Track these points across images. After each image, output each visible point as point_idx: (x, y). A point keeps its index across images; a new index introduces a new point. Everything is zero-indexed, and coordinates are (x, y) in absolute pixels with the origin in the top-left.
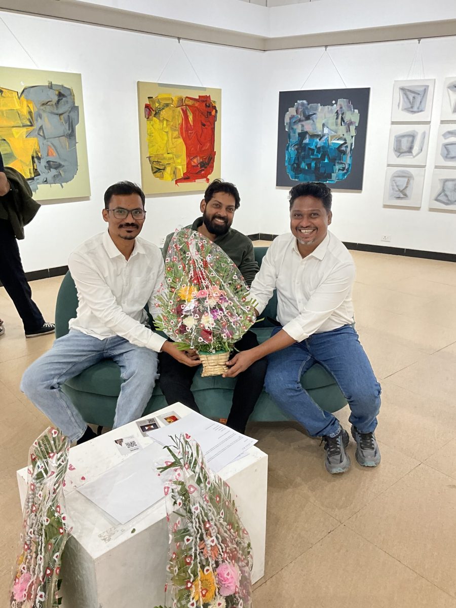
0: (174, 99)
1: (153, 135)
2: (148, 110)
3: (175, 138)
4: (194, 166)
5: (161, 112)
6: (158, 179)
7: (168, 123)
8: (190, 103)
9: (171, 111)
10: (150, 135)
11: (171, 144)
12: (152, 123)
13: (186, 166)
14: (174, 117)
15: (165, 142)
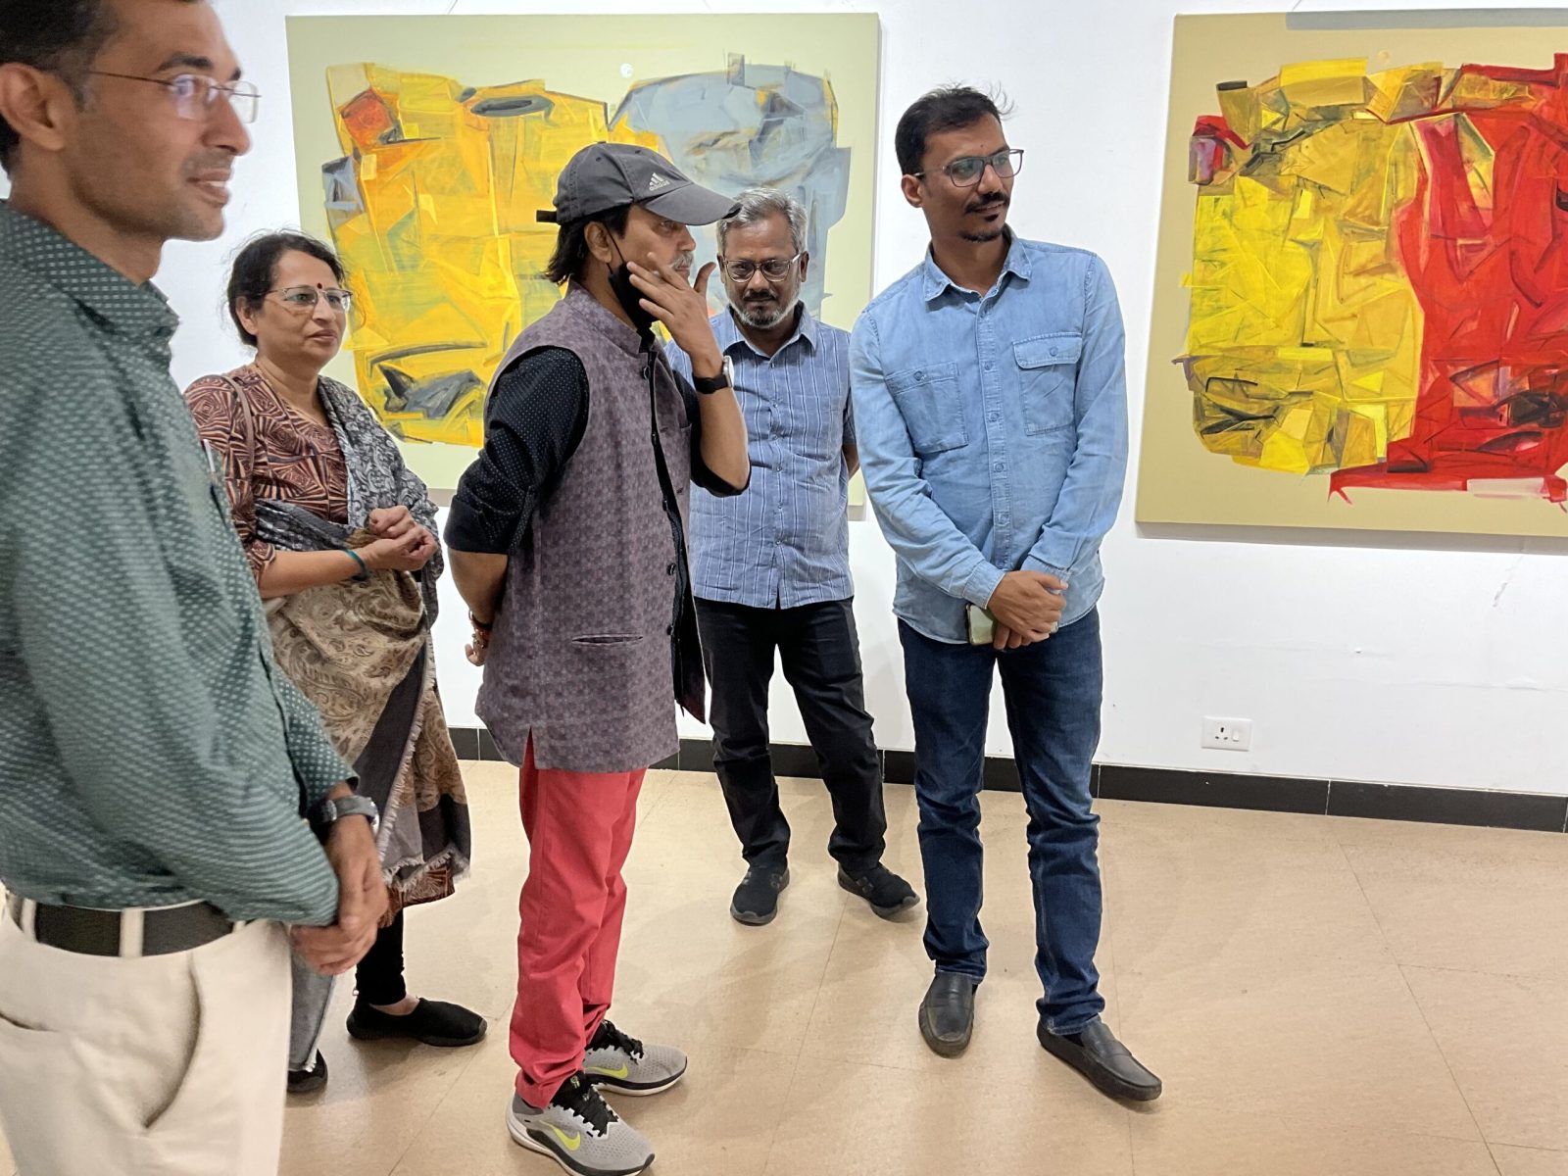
0: (1378, 84)
1: (1223, 257)
2: (1211, 144)
3: (1360, 272)
4: (1465, 412)
5: (1291, 153)
6: (1229, 457)
7: (1325, 203)
8: (1491, 95)
9: (1355, 144)
10: (1210, 259)
11: (1329, 304)
12: (1225, 202)
13: (1410, 411)
14: (1365, 173)
15: (1296, 291)
